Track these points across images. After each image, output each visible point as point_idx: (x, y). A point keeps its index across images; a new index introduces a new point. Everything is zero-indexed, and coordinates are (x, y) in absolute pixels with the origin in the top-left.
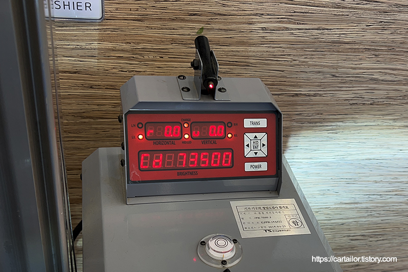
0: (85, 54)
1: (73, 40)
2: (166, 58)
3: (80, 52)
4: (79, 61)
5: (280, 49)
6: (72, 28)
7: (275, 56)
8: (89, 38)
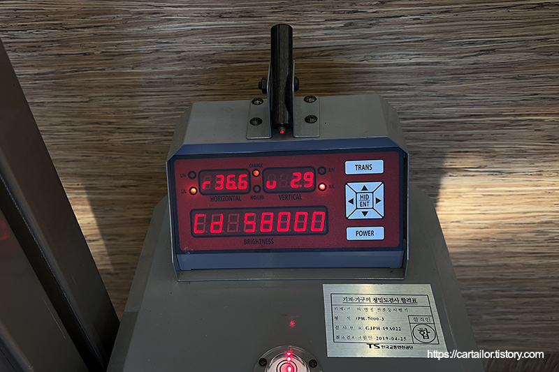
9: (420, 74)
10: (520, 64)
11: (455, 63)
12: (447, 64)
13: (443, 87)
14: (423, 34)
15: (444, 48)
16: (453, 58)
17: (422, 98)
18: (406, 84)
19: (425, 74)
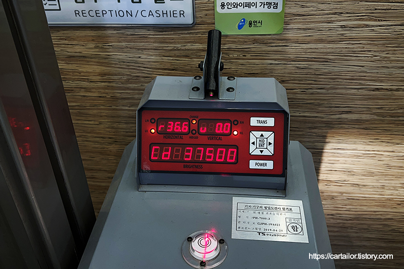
0: (181, 54)
1: (171, 43)
2: (248, 56)
3: (177, 53)
4: (176, 60)
5: (359, 45)
6: (169, 33)
7: (354, 52)
8: (183, 41)
9: (305, 122)
10: (367, 121)
11: (327, 118)
12: (323, 118)
13: (320, 131)
14: (308, 100)
15: (320, 109)
16: (326, 115)
17: (307, 136)
18: (298, 128)
19: (309, 122)
